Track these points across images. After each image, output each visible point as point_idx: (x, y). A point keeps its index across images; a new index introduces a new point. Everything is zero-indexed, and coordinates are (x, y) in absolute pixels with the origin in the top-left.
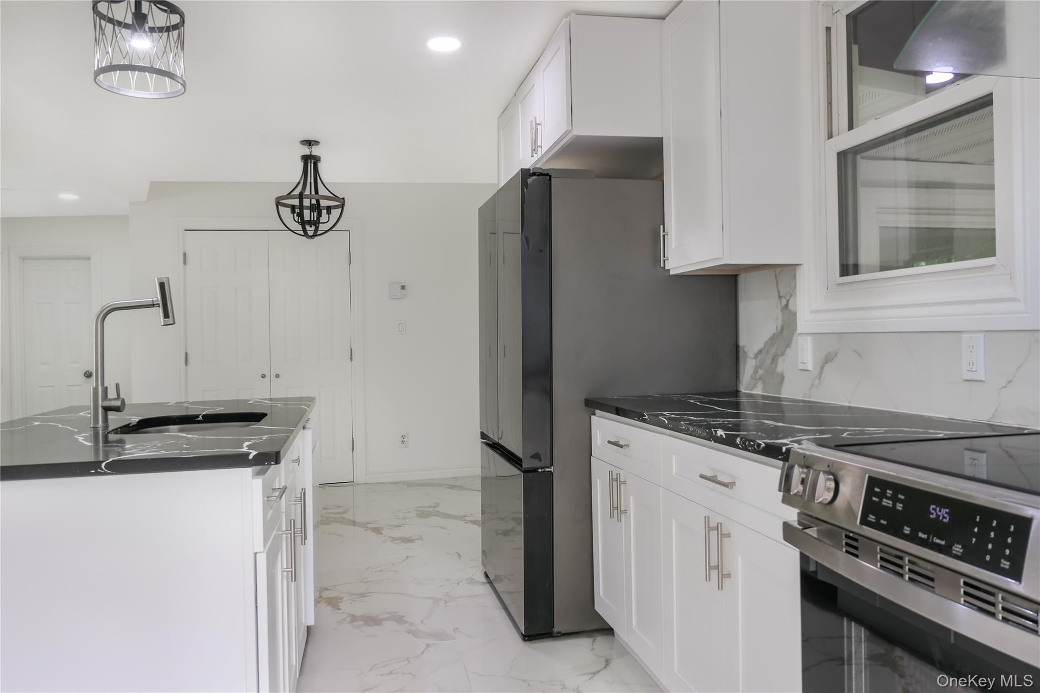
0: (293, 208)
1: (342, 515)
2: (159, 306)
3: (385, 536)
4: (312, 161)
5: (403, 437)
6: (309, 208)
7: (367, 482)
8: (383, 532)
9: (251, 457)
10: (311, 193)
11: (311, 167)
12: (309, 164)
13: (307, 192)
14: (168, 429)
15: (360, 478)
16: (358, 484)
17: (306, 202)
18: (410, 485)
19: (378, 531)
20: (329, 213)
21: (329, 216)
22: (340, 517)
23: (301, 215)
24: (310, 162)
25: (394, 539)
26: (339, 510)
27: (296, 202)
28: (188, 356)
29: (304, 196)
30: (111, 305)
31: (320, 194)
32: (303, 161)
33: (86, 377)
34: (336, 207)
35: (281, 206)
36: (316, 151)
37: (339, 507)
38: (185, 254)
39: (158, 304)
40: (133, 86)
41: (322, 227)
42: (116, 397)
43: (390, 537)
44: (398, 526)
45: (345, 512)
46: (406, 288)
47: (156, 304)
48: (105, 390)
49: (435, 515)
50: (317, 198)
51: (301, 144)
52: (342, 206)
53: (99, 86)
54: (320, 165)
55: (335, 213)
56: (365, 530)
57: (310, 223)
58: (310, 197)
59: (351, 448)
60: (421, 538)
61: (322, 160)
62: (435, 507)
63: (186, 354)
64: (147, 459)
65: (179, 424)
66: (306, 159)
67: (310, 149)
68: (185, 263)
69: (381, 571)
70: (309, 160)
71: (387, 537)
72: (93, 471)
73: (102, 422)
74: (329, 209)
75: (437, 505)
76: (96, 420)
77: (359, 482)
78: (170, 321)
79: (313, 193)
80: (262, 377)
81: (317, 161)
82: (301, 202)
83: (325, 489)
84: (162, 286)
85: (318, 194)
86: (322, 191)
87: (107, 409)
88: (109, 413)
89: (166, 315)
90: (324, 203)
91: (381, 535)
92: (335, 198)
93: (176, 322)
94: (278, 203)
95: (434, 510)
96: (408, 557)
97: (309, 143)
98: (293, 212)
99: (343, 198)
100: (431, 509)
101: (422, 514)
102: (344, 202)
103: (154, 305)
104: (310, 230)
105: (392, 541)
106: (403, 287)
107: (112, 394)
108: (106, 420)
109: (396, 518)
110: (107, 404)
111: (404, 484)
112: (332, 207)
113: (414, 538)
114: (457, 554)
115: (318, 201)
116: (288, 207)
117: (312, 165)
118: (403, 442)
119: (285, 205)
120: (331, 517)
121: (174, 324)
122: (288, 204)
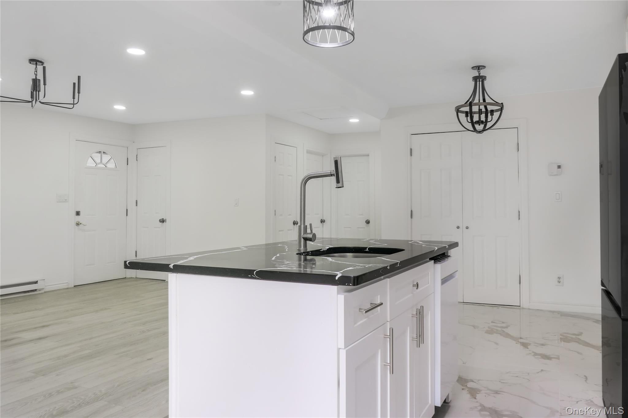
0: (467, 113)
1: (503, 329)
2: (334, 176)
3: (530, 350)
4: (481, 80)
5: (559, 278)
6: (478, 113)
7: (530, 308)
8: (529, 347)
9: (337, 278)
10: (479, 102)
11: (479, 84)
12: (478, 83)
13: (476, 101)
14: (346, 255)
15: (525, 304)
16: (523, 308)
17: (475, 109)
18: (563, 315)
19: (525, 345)
20: (492, 115)
21: (492, 117)
22: (502, 330)
23: (472, 118)
24: (479, 80)
25: (535, 354)
26: (504, 325)
27: (467, 109)
28: (413, 212)
29: (472, 104)
30: (309, 175)
31: (486, 102)
32: (474, 80)
33: (367, 223)
34: (497, 111)
35: (460, 113)
36: (483, 73)
37: (503, 323)
38: (411, 149)
39: (334, 174)
40: (329, 41)
41: (489, 125)
42: (310, 232)
43: (533, 352)
44: (543, 345)
45: (507, 327)
46: (562, 167)
47: (333, 174)
48: (306, 228)
49: (576, 342)
50: (486, 105)
51: (472, 69)
52: (501, 110)
53: (308, 43)
54: (485, 82)
55: (496, 115)
56: (516, 343)
57: (479, 122)
58: (479, 104)
59: (519, 282)
60: (558, 358)
61: (487, 78)
62: (578, 335)
63: (412, 211)
64: (277, 272)
65: (355, 253)
66: (475, 79)
67: (479, 72)
68: (411, 155)
69: (517, 377)
70: (478, 80)
71: (531, 352)
72: (250, 276)
73: (303, 248)
74: (492, 112)
75: (581, 334)
76: (300, 246)
77: (524, 307)
78: (340, 185)
79: (481, 101)
80: (457, 228)
81: (484, 79)
82: (471, 109)
83: (498, 308)
84: (336, 162)
85: (485, 102)
86: (488, 100)
87: (306, 239)
88: (308, 242)
89: (338, 181)
90: (490, 108)
91: (527, 349)
92: (496, 104)
93: (344, 186)
94: (458, 110)
95: (576, 337)
96: (542, 370)
97: (479, 68)
98: (467, 116)
99: (502, 103)
100: (574, 337)
101: (565, 339)
102: (503, 106)
103: (331, 174)
104: (479, 127)
105: (534, 355)
106: (559, 167)
107: (309, 231)
108: (305, 246)
109: (543, 338)
110: (305, 236)
111: (558, 314)
112: (494, 111)
113: (552, 356)
114: (585, 377)
115: (486, 107)
116: (464, 113)
117: (481, 83)
118: (559, 282)
119: (462, 112)
120: (495, 329)
121: (343, 187)
122: (463, 111)
